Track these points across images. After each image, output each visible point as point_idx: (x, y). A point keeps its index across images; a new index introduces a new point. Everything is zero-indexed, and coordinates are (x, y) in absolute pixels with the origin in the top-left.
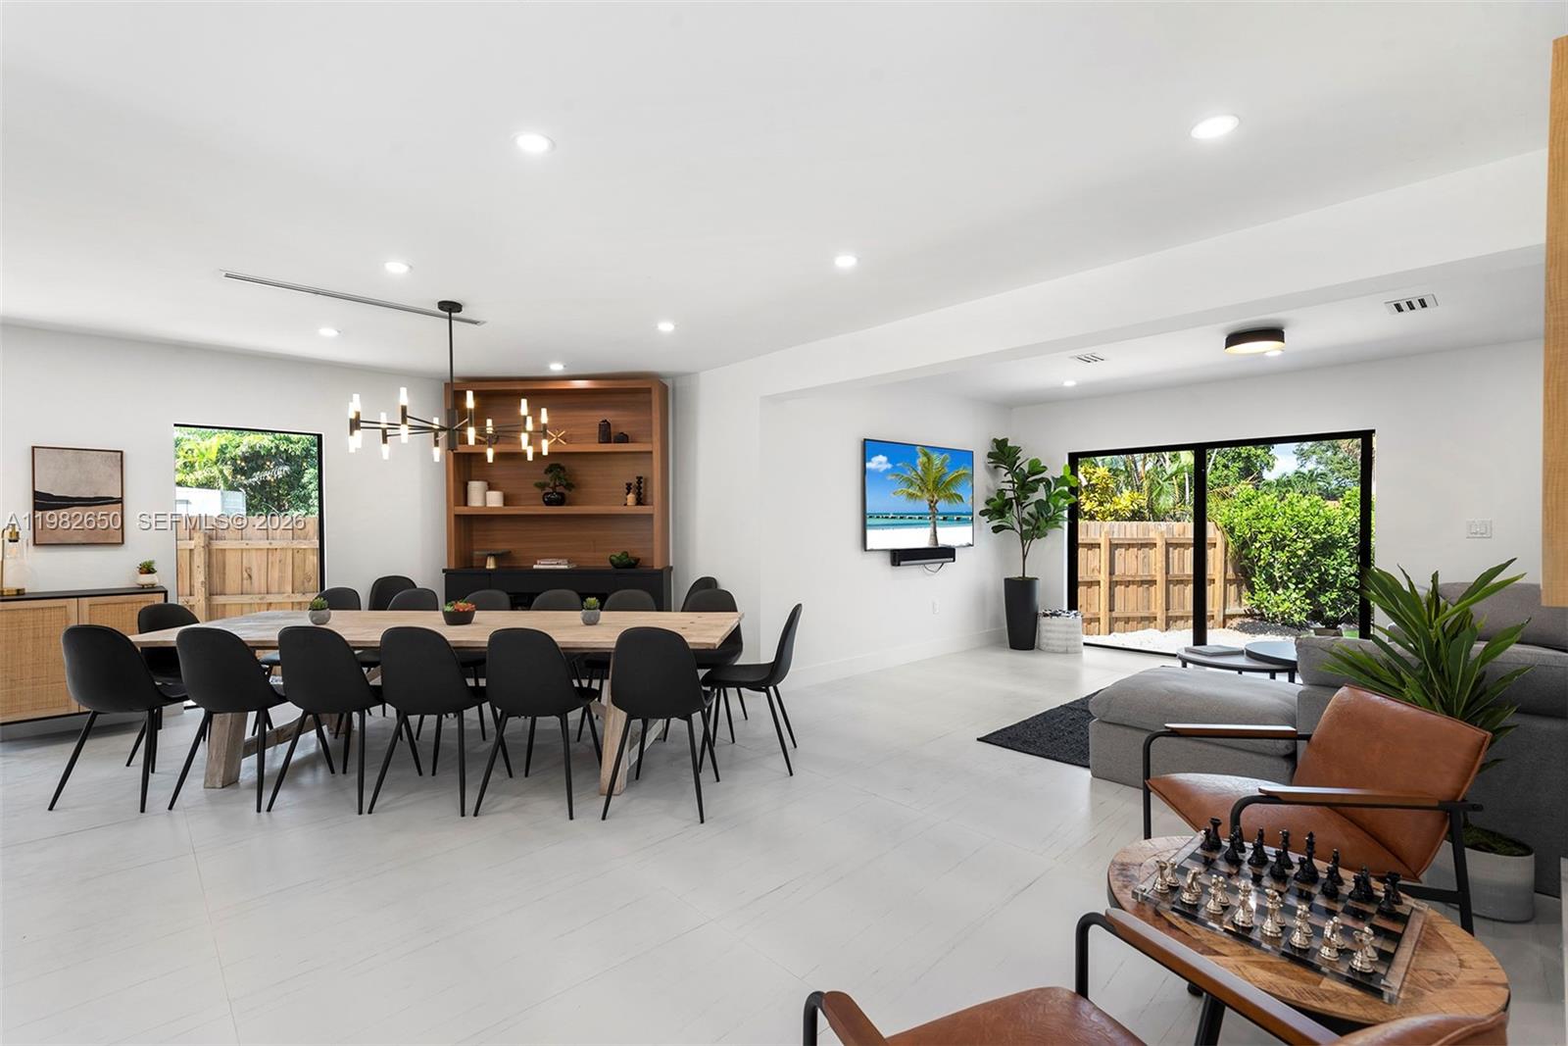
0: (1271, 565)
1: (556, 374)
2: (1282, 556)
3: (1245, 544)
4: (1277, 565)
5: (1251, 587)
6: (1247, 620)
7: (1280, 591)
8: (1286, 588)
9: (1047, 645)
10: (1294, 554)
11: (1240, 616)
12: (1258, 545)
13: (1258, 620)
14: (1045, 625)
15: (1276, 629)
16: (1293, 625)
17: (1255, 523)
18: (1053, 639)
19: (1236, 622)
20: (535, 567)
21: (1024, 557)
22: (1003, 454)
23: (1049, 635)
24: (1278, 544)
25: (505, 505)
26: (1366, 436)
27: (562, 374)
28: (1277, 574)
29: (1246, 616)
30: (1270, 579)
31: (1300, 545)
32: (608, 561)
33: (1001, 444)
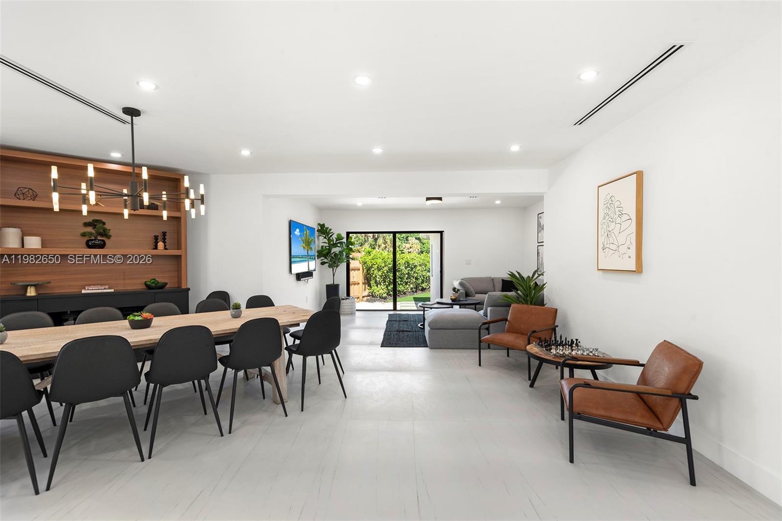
0: (376, 276)
1: (115, 160)
2: (380, 273)
3: (369, 269)
4: (378, 277)
5: (370, 285)
6: (368, 298)
7: (379, 286)
8: (381, 285)
9: (344, 312)
10: (384, 272)
11: (366, 296)
12: (373, 269)
13: (372, 297)
14: (343, 303)
15: (378, 300)
16: (383, 298)
17: (373, 261)
18: (346, 309)
19: (365, 298)
20: (83, 292)
21: (334, 275)
22: (323, 230)
23: (345, 307)
24: (379, 269)
25: (42, 248)
26: (441, 233)
27: (118, 160)
28: (378, 280)
29: (368, 296)
30: (376, 282)
31: (385, 269)
32: (144, 285)
33: (322, 226)
